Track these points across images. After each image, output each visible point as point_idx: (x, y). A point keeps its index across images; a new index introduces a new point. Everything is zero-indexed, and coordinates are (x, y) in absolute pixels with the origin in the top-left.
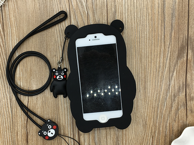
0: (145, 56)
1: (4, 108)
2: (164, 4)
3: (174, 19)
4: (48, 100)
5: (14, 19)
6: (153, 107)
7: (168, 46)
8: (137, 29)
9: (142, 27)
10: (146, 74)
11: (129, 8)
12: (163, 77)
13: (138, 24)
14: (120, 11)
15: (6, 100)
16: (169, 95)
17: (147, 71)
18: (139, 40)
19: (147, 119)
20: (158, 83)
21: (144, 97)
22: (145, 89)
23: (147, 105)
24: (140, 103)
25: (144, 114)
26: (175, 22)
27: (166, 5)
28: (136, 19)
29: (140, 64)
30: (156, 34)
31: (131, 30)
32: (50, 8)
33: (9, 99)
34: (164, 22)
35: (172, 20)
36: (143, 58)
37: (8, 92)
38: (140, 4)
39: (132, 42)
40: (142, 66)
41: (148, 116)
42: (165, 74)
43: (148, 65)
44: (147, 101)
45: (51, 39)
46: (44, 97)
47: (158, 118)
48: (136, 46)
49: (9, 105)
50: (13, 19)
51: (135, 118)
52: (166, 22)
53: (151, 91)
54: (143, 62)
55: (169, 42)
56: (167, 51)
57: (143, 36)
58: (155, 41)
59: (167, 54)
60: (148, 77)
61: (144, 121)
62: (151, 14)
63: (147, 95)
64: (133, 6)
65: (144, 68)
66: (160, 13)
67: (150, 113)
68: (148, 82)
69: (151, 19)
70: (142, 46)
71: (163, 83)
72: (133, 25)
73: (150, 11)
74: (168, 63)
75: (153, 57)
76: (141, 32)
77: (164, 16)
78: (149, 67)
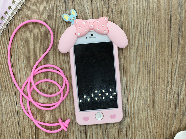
0: (152, 72)
1: (11, 127)
2: (170, 20)
3: (181, 34)
4: (56, 118)
5: (21, 38)
6: (162, 123)
7: (176, 61)
8: (144, 44)
9: (149, 43)
10: (154, 90)
11: (136, 24)
12: (171, 92)
13: (145, 40)
14: (126, 27)
15: (14, 120)
16: (178, 111)
17: (155, 87)
18: (146, 56)
19: (156, 135)
20: (166, 99)
21: (153, 112)
22: (154, 105)
23: (156, 121)
24: (149, 119)
25: (153, 130)
26: (182, 37)
27: (173, 20)
28: (142, 35)
29: (148, 80)
30: (164, 49)
31: (138, 46)
32: (57, 26)
33: (16, 118)
34: (171, 37)
35: (179, 35)
36: (151, 74)
37: (15, 111)
38: (146, 20)
39: (140, 58)
40: (150, 81)
41: (158, 132)
42: (174, 89)
43: (157, 81)
44: (156, 117)
45: (57, 57)
46: (52, 115)
47: (168, 134)
48: (144, 62)
49: (17, 124)
50: (19, 38)
51: (144, 135)
52: (173, 37)
53: (159, 107)
54: (151, 78)
55: (176, 57)
56: (175, 66)
57: (150, 52)
58: (162, 56)
59: (175, 69)
60: (156, 93)
61: (154, 137)
62: (157, 30)
63: (156, 111)
64: (139, 22)
65: (152, 83)
66: (166, 29)
67: (159, 129)
68: (156, 98)
69: (158, 35)
70: (150, 61)
71: (171, 98)
72: (140, 41)
73: (156, 26)
74: (176, 78)
75: (161, 73)
76: (148, 47)
77: (171, 31)
78: (157, 83)
